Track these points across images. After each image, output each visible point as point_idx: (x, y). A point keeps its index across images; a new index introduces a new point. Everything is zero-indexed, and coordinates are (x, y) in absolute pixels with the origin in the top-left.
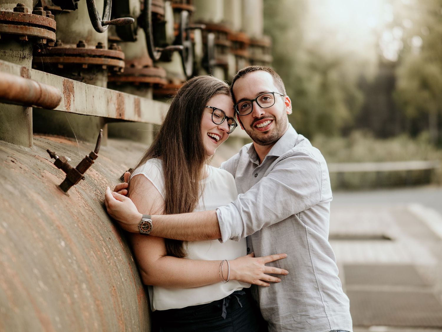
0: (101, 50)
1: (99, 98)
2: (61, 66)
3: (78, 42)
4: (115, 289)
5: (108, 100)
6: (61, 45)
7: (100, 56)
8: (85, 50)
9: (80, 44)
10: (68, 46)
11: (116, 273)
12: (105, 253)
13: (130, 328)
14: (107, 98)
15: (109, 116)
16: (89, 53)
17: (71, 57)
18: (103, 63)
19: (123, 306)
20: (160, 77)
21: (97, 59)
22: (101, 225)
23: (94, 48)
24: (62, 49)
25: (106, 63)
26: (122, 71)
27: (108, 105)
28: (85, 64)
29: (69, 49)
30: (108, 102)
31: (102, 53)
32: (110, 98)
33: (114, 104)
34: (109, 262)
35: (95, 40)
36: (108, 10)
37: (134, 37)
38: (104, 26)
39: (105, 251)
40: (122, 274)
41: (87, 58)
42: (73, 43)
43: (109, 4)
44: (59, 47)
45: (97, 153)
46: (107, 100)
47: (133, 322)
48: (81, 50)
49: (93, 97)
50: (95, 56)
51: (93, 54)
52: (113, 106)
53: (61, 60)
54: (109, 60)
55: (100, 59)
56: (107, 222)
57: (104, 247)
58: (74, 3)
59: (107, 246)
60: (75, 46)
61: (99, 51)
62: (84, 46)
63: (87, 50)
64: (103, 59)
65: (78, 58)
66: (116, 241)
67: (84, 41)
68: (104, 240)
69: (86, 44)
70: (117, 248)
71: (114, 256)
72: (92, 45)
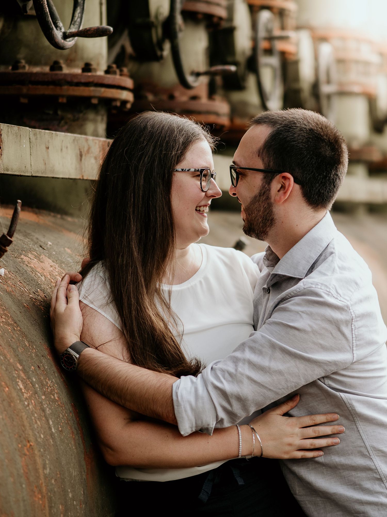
0: (89, 74)
1: (62, 149)
2: (24, 101)
3: (52, 63)
4: (31, 445)
5: (81, 152)
6: (24, 67)
7: (87, 84)
8: (61, 74)
9: (56, 66)
10: (37, 69)
11: (40, 419)
12: (21, 389)
13: (62, 505)
14: (80, 149)
15: (83, 176)
16: (69, 79)
17: (40, 87)
18: (92, 94)
19: (47, 471)
20: (217, 114)
21: (82, 88)
22: (26, 346)
23: (78, 71)
24: (26, 74)
25: (98, 94)
26: (129, 106)
27: (81, 160)
28: (63, 96)
29: (37, 74)
30: (81, 156)
31: (91, 80)
32: (86, 149)
33: (96, 158)
34: (26, 403)
35: (82, 58)
36: (78, 14)
37: (159, 53)
38: (68, 40)
39: (21, 386)
40: (52, 421)
41: (65, 87)
42: (46, 64)
43: (82, 4)
44: (21, 71)
45: (11, 236)
46: (79, 152)
47: (70, 495)
48: (57, 74)
49: (48, 148)
50: (78, 84)
51: (75, 80)
52: (93, 161)
53: (25, 90)
54: (103, 90)
55: (87, 89)
56: (41, 341)
57: (22, 381)
58: (21, 5)
59: (29, 378)
60: (47, 69)
61: (86, 76)
62: (60, 68)
63: (65, 75)
64: (92, 88)
65: (51, 87)
66: (53, 370)
67: (61, 61)
68: (24, 371)
69: (64, 66)
70: (52, 382)
71: (40, 393)
72: (77, 67)
